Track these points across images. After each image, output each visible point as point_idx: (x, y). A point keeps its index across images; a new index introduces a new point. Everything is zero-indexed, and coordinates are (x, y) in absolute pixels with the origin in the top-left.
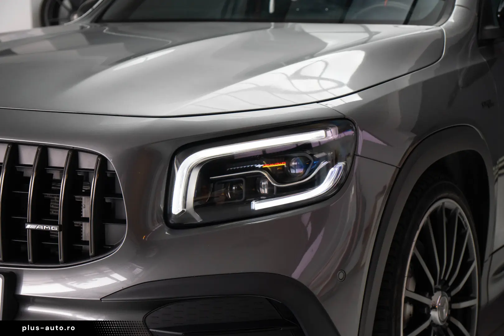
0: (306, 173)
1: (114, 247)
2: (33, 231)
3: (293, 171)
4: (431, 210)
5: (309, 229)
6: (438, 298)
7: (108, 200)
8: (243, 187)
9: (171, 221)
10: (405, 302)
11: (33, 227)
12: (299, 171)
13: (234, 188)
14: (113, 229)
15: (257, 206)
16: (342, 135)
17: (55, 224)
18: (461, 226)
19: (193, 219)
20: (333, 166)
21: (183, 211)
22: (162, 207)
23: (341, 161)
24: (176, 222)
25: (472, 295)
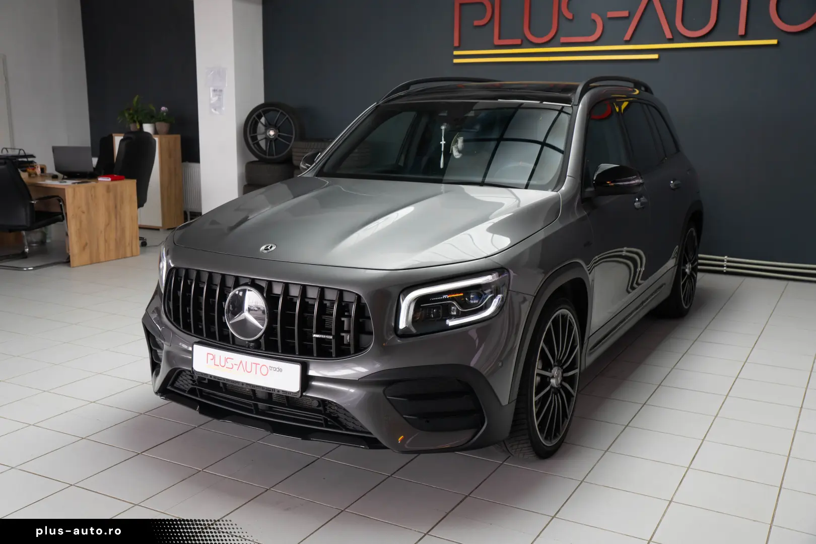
0: (480, 302)
1: (365, 348)
2: (317, 338)
3: (472, 302)
4: (553, 317)
5: (477, 341)
6: (556, 371)
7: (361, 320)
8: (441, 311)
9: (399, 333)
10: (536, 375)
11: (318, 336)
12: (475, 301)
13: (435, 311)
14: (364, 338)
15: (451, 323)
16: (501, 277)
17: (330, 334)
18: (571, 324)
19: (411, 331)
20: (495, 298)
21: (406, 327)
22: (393, 324)
23: (500, 294)
24: (401, 333)
25: (575, 366)
